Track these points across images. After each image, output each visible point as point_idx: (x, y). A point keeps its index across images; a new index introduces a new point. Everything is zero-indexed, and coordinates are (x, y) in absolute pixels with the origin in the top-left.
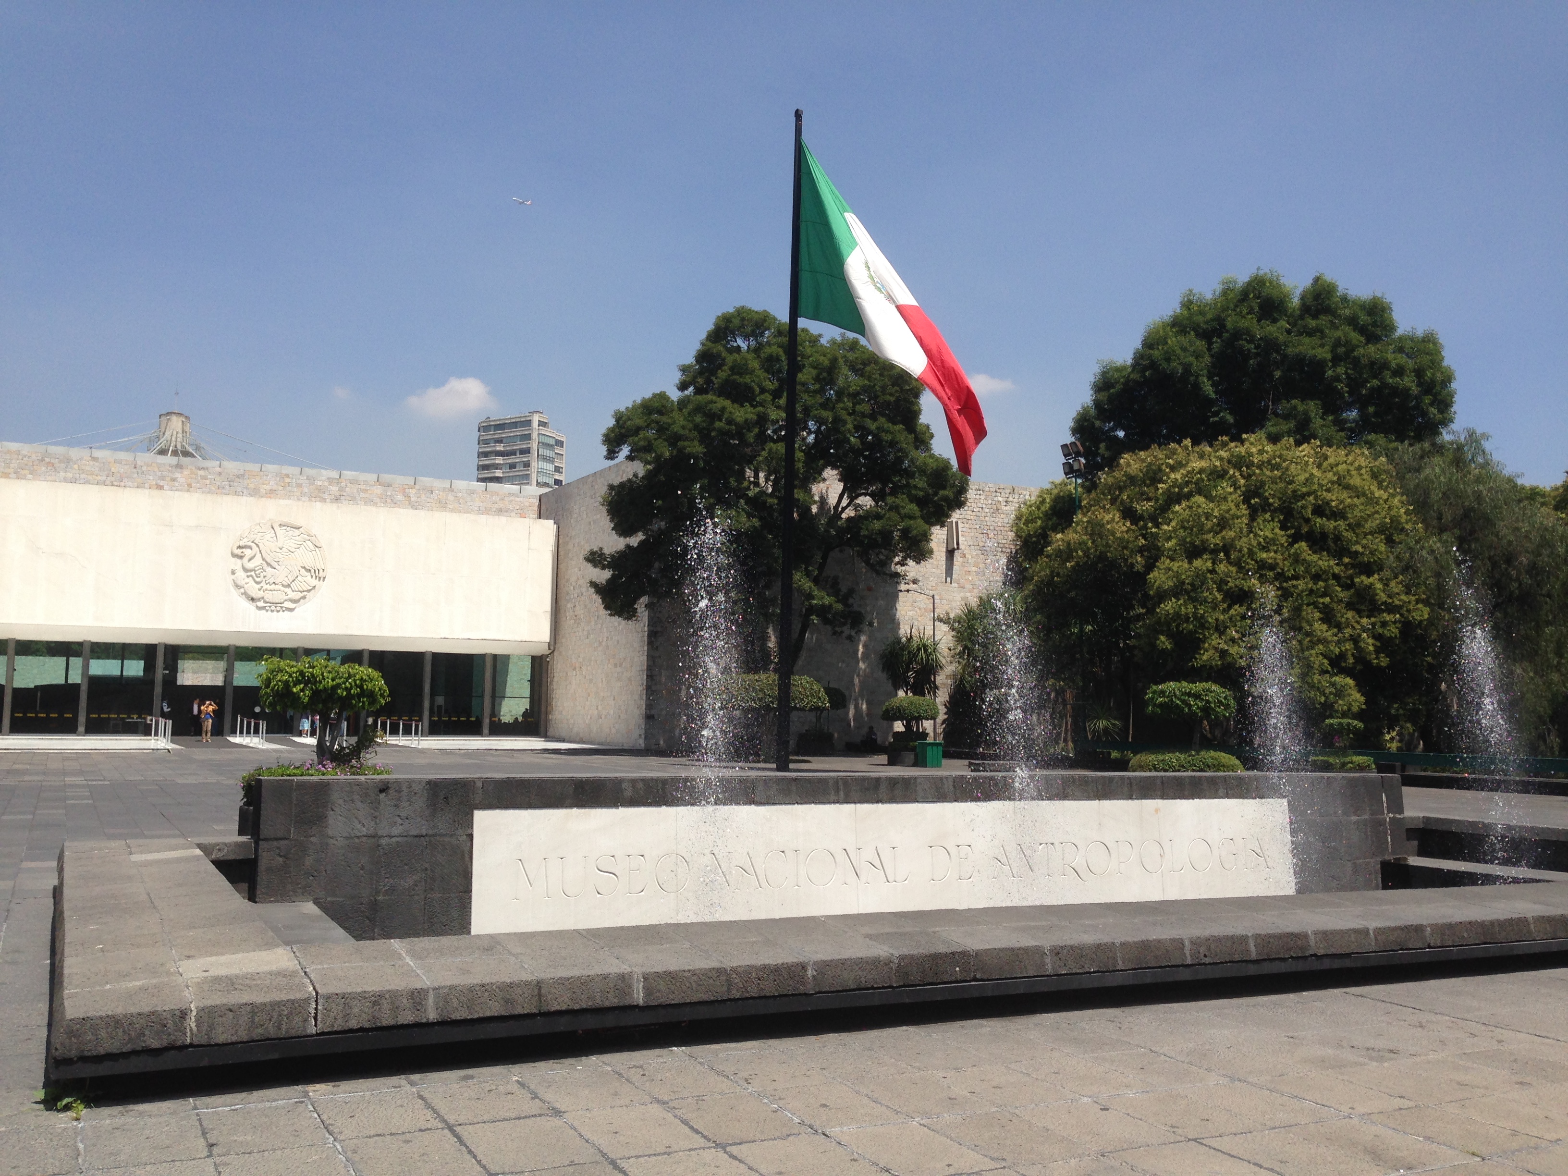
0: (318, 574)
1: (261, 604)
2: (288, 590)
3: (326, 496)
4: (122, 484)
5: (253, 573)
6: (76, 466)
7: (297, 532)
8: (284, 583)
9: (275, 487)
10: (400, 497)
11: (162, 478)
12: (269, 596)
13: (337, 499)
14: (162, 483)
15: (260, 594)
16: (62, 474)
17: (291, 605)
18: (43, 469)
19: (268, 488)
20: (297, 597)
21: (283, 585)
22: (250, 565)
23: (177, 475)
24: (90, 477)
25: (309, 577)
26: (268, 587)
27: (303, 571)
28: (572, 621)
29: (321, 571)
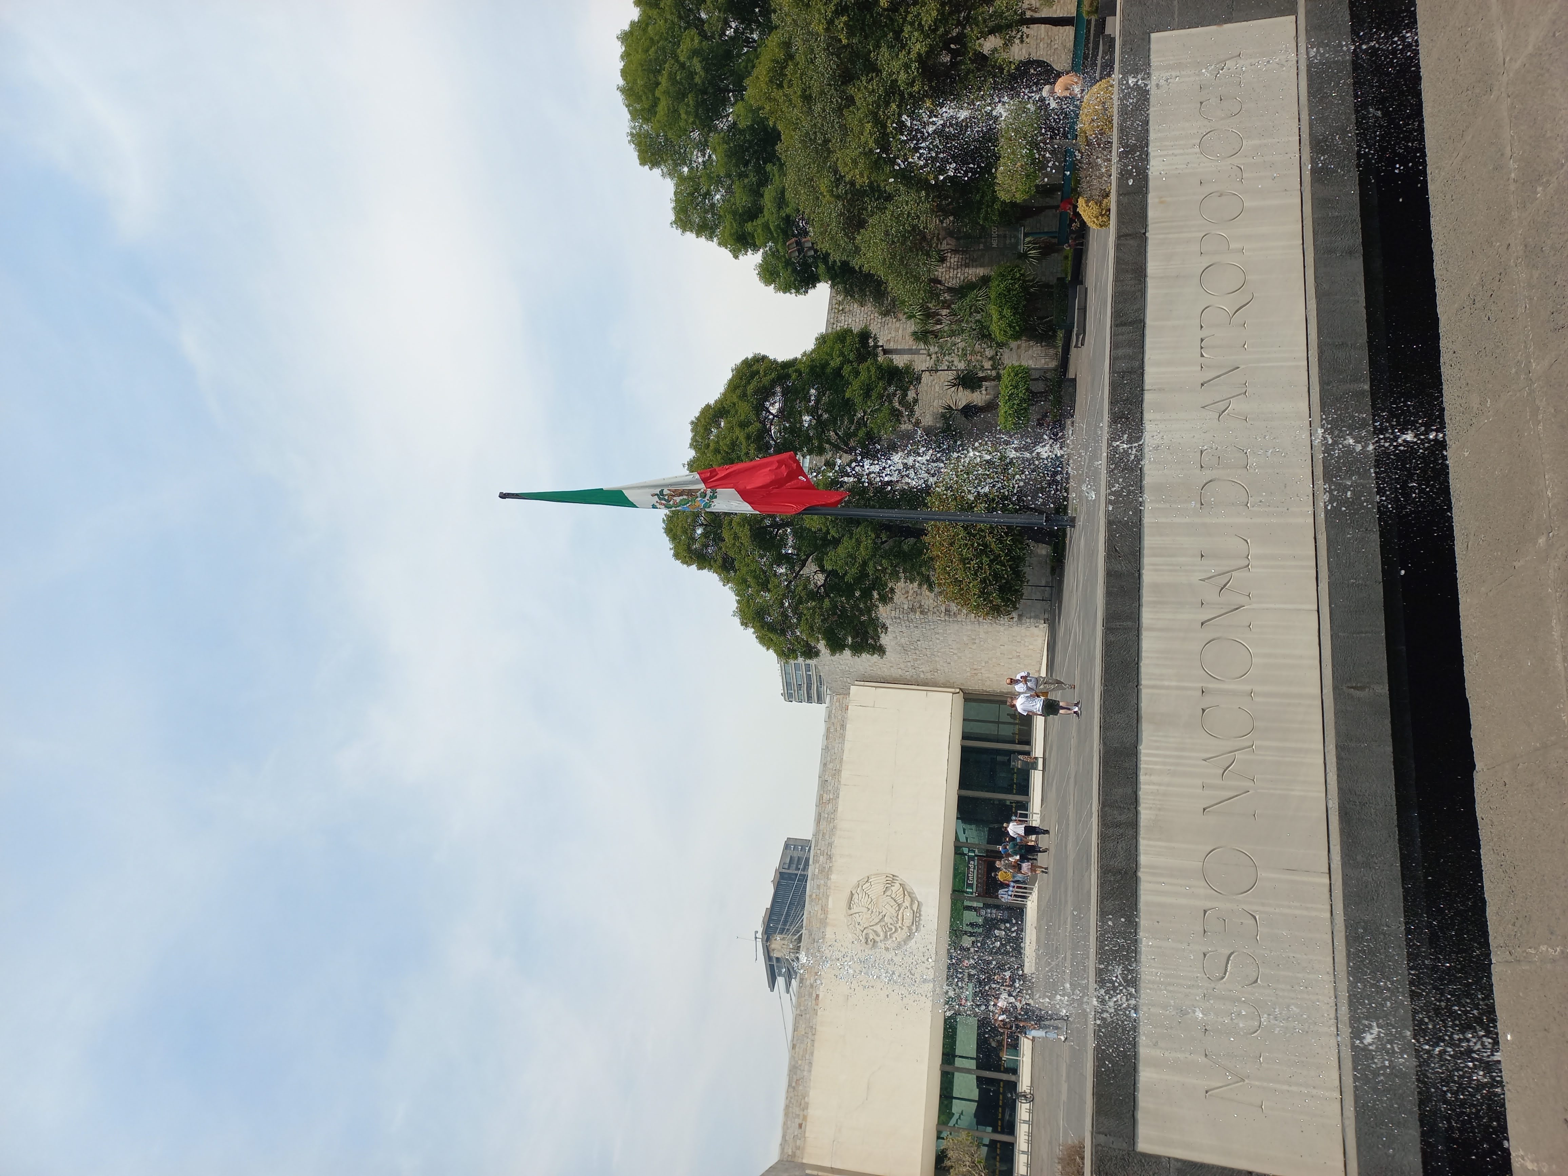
0: (891, 881)
1: (914, 928)
2: (903, 906)
3: (827, 866)
4: (814, 1026)
5: (888, 934)
6: (800, 1062)
7: (856, 896)
8: (897, 909)
9: (820, 906)
10: (830, 807)
11: (810, 995)
12: (908, 922)
13: (830, 857)
15: (906, 929)
17: (916, 904)
18: (801, 1088)
19: (820, 912)
20: (909, 899)
21: (899, 910)
22: (882, 934)
24: (808, 1052)
25: (893, 888)
26: (900, 922)
27: (888, 893)
29: (888, 878)
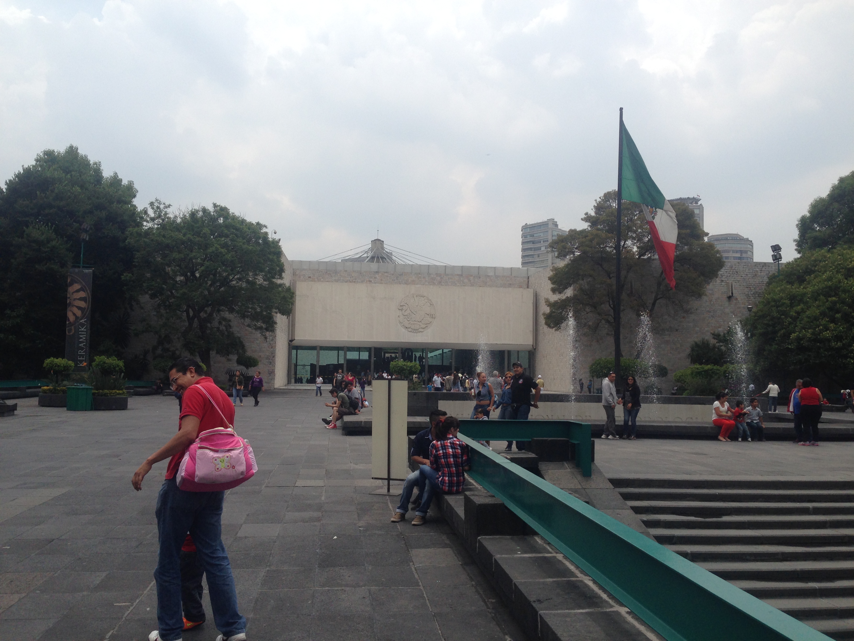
0: (433, 317)
1: (410, 330)
2: (420, 323)
4: (356, 281)
5: (406, 317)
7: (423, 298)
9: (415, 279)
11: (371, 277)
12: (413, 326)
14: (371, 280)
15: (410, 326)
16: (334, 278)
17: (422, 330)
20: (424, 327)
21: (418, 322)
22: (406, 314)
23: (377, 276)
25: (429, 318)
26: (413, 322)
27: (426, 315)
28: (543, 335)
29: (433, 315)
